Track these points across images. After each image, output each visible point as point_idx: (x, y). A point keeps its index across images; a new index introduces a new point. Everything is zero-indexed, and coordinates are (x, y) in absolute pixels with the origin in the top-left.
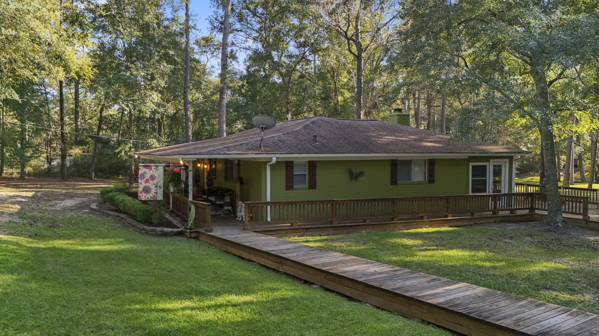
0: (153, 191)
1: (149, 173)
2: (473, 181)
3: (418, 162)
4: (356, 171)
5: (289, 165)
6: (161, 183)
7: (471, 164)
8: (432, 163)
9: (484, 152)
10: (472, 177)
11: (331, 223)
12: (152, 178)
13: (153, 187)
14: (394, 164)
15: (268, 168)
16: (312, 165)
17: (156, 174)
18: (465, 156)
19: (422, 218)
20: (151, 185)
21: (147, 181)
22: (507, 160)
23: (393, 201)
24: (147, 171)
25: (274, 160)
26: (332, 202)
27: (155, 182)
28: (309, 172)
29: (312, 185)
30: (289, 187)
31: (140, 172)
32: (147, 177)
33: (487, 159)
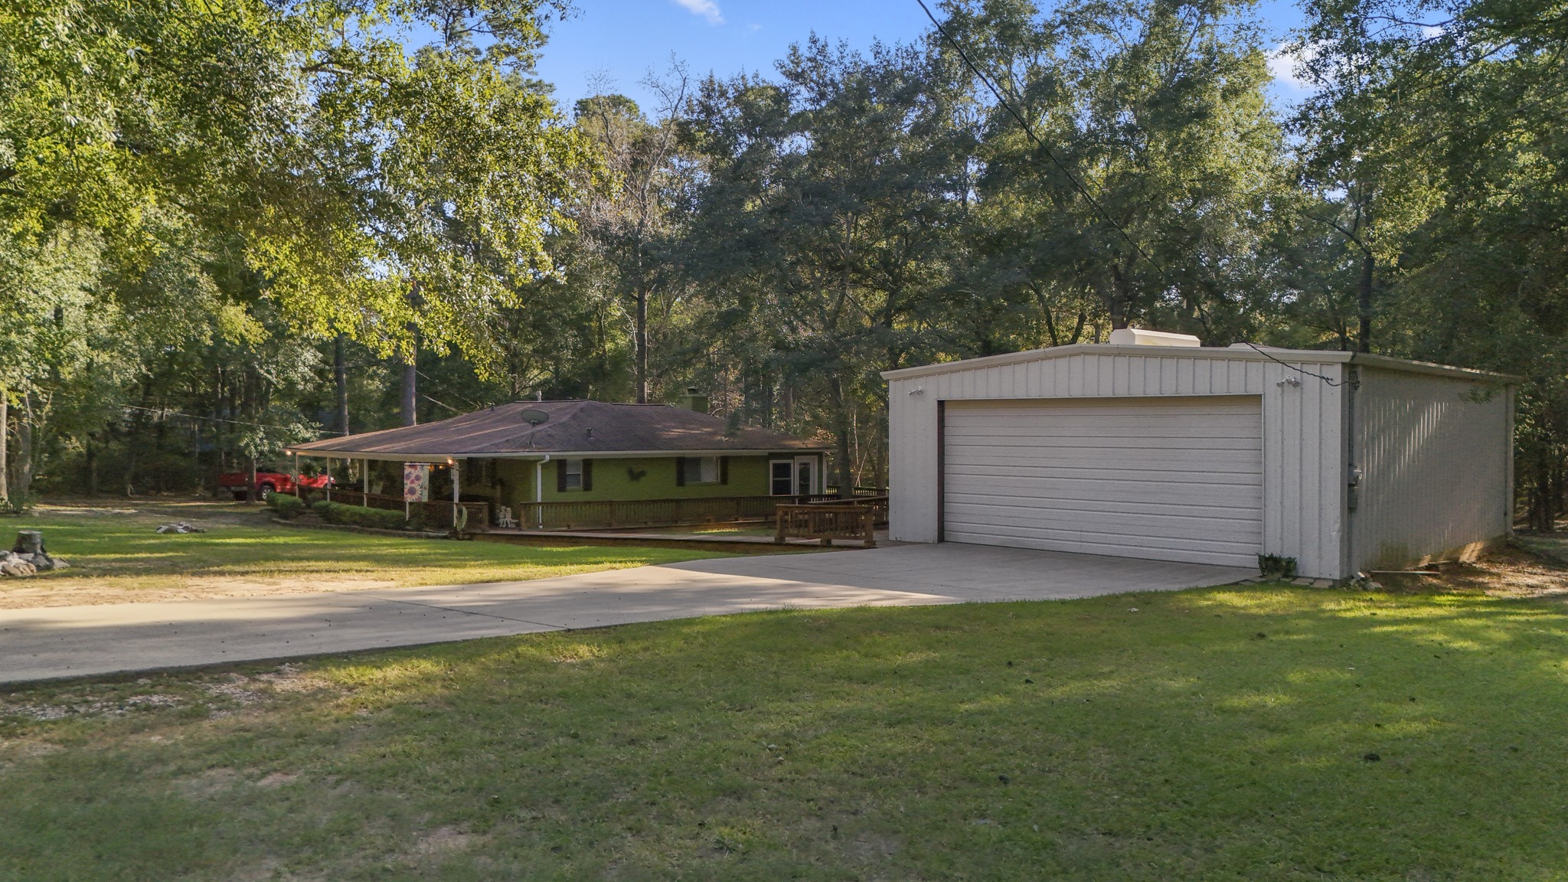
0: (419, 492)
1: (414, 473)
2: (775, 482)
3: (709, 460)
4: (637, 470)
5: (561, 464)
6: (427, 483)
7: (772, 462)
8: (725, 461)
9: (785, 447)
10: (774, 476)
11: (610, 525)
12: (418, 478)
13: (418, 488)
14: (681, 462)
15: (539, 468)
16: (588, 463)
17: (421, 474)
18: (765, 452)
19: (709, 521)
20: (416, 486)
21: (412, 482)
22: (816, 457)
23: (678, 501)
24: (413, 470)
25: (548, 458)
26: (611, 503)
27: (420, 482)
28: (584, 472)
29: (588, 487)
30: (562, 488)
31: (406, 472)
32: (413, 477)
33: (791, 455)
